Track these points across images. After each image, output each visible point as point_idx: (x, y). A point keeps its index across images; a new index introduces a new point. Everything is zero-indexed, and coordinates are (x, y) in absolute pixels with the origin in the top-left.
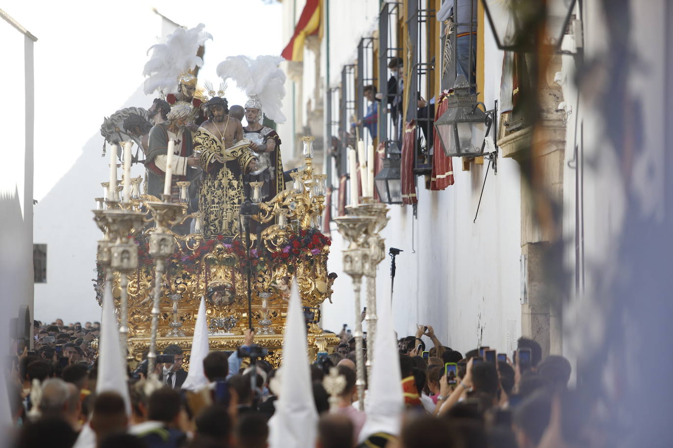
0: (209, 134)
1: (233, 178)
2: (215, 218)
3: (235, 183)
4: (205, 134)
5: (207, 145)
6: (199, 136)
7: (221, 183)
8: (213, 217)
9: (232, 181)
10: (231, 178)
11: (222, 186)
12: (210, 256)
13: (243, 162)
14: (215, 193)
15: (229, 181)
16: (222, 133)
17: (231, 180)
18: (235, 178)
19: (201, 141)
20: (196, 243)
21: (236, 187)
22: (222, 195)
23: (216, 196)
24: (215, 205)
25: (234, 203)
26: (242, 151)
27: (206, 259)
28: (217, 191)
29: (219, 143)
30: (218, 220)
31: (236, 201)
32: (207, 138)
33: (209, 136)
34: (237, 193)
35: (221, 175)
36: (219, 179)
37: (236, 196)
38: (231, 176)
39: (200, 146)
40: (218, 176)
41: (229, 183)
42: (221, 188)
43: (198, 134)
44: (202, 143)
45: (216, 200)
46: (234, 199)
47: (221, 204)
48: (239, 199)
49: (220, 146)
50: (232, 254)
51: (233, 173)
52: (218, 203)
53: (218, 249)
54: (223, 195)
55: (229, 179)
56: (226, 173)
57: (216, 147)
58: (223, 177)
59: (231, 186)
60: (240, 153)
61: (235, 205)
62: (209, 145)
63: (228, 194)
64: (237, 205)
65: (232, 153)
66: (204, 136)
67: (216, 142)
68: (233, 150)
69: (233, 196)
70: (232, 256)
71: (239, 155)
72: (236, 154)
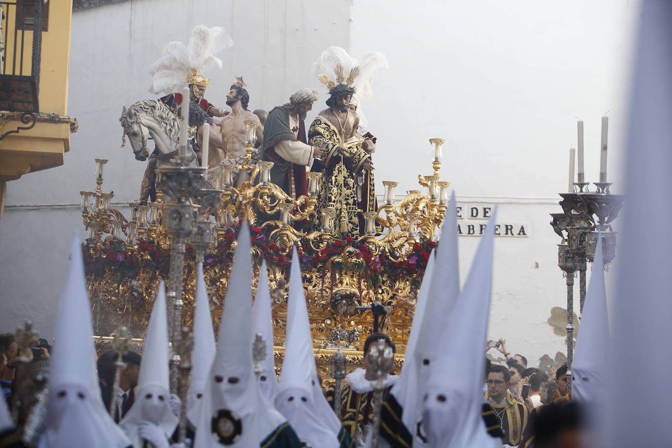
0: (330, 125)
1: (348, 175)
3: (351, 182)
4: (326, 124)
6: (320, 125)
7: (336, 179)
9: (347, 179)
10: (346, 176)
12: (338, 259)
13: (357, 160)
14: (332, 190)
16: (343, 124)
19: (322, 131)
20: (322, 243)
21: (351, 185)
22: (337, 193)
23: (333, 193)
24: (332, 203)
26: (357, 148)
27: (333, 262)
29: (338, 136)
31: (351, 201)
32: (327, 129)
33: (329, 126)
34: (353, 193)
35: (336, 172)
36: (335, 175)
37: (352, 196)
38: (345, 173)
39: (320, 136)
40: (334, 172)
41: (344, 181)
42: (336, 185)
43: (318, 123)
45: (333, 198)
46: (349, 199)
47: (336, 203)
48: (354, 199)
49: (339, 140)
50: (361, 259)
52: (334, 202)
53: (347, 252)
55: (344, 177)
56: (342, 170)
57: (336, 139)
58: (339, 173)
59: (346, 185)
61: (349, 206)
62: (329, 137)
63: (342, 193)
64: (352, 206)
65: (349, 148)
66: (325, 126)
67: (336, 134)
68: (349, 146)
69: (348, 196)
70: (360, 261)
72: (352, 150)
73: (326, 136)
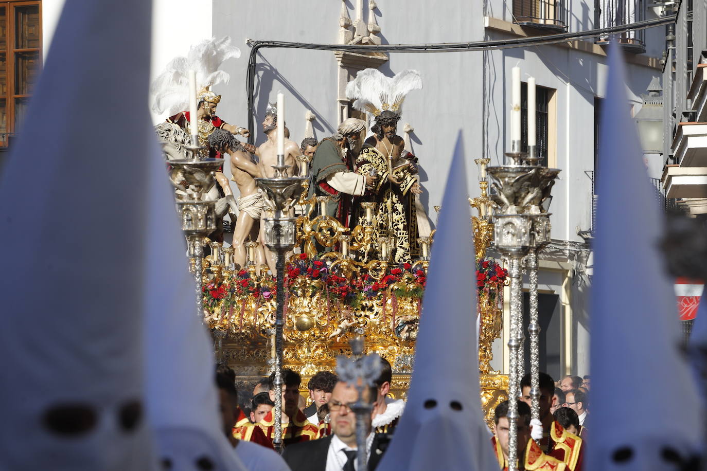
0: (377, 152)
4: (373, 151)
7: (386, 205)
10: (395, 202)
11: (387, 210)
12: (396, 286)
15: (393, 204)
16: (389, 151)
18: (399, 202)
24: (384, 230)
25: (398, 229)
27: (392, 289)
31: (401, 226)
32: (375, 156)
34: (402, 218)
36: (385, 201)
37: (402, 221)
39: (369, 164)
40: (384, 198)
43: (366, 151)
45: (385, 225)
48: (404, 225)
51: (397, 196)
52: (386, 228)
53: (406, 279)
54: (388, 219)
62: (377, 164)
63: (391, 218)
66: (373, 154)
67: (384, 161)
68: (396, 171)
72: (400, 174)
73: (374, 163)
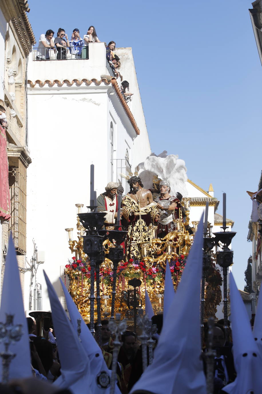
0: (131, 199)
2: (134, 249)
4: (128, 199)
5: (129, 205)
6: (125, 200)
7: (138, 228)
8: (132, 249)
10: (145, 226)
11: (139, 230)
12: (125, 272)
13: (152, 216)
14: (133, 234)
15: (143, 227)
16: (138, 198)
17: (144, 227)
18: (146, 225)
21: (147, 230)
22: (138, 236)
23: (134, 236)
24: (134, 241)
25: (146, 240)
26: (152, 209)
27: (122, 273)
28: (135, 233)
29: (137, 204)
30: (135, 250)
32: (129, 202)
35: (137, 224)
36: (137, 226)
37: (147, 236)
38: (144, 224)
40: (136, 224)
41: (143, 228)
42: (138, 231)
44: (126, 205)
45: (134, 239)
46: (146, 238)
47: (138, 241)
48: (149, 238)
49: (137, 206)
52: (136, 240)
53: (129, 267)
54: (140, 235)
56: (141, 222)
57: (134, 207)
58: (139, 224)
59: (144, 230)
60: (150, 210)
65: (144, 210)
67: (135, 204)
68: (145, 208)
69: (145, 236)
70: (138, 271)
71: (149, 212)
72: (148, 211)
73: (128, 205)
